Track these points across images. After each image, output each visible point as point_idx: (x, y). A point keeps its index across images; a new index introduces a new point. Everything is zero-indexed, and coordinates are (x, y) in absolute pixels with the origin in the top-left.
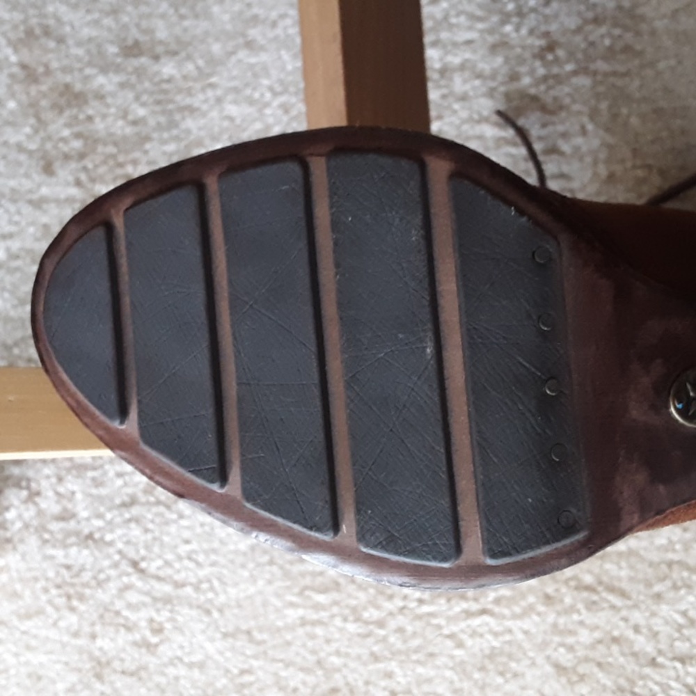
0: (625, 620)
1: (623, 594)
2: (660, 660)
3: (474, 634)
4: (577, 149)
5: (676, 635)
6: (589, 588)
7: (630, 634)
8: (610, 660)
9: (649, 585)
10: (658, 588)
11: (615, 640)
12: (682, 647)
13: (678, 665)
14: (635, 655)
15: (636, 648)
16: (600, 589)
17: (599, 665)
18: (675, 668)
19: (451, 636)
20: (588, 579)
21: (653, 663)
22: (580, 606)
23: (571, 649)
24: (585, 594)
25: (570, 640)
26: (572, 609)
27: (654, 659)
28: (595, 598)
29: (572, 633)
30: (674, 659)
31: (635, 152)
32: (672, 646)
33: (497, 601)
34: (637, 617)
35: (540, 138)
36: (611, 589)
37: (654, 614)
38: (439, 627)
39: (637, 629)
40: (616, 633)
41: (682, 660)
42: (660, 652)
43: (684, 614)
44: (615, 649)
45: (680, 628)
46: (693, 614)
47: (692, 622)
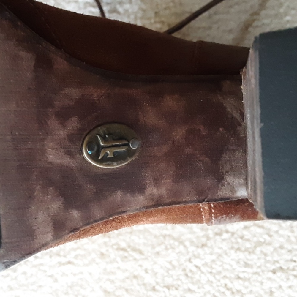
0: (141, 266)
1: (141, 252)
2: (157, 287)
3: (64, 274)
4: (126, 11)
5: (166, 274)
6: (123, 249)
7: (143, 273)
8: (132, 288)
9: (153, 247)
10: (158, 249)
11: (135, 277)
12: (169, 281)
13: (166, 290)
14: (144, 284)
15: (146, 281)
16: (129, 250)
17: (127, 290)
18: (164, 292)
19: (51, 276)
20: (123, 245)
21: (154, 289)
22: (118, 259)
23: (112, 282)
24: (121, 253)
25: (112, 277)
26: (114, 261)
27: (154, 287)
28: (126, 254)
29: (113, 273)
30: (165, 287)
31: (156, 13)
32: (163, 280)
33: (76, 257)
34: (147, 264)
35: (108, 4)
36: (134, 250)
37: (155, 263)
38: (45, 271)
39: (146, 271)
40: (136, 273)
41: (168, 287)
42: (157, 283)
43: (170, 263)
44: (135, 281)
45: (168, 270)
46: (175, 263)
47: (174, 267)
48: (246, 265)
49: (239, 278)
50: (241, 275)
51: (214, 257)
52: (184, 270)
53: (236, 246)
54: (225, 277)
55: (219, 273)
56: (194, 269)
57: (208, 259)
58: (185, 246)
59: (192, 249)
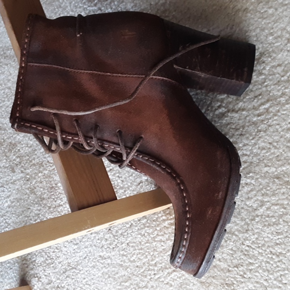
2: (230, 269)
3: (174, 280)
5: (232, 258)
8: (216, 274)
12: (235, 262)
13: (236, 269)
14: (222, 270)
15: (222, 268)
17: (213, 277)
18: (235, 270)
19: (167, 284)
21: (229, 271)
27: (228, 269)
30: (234, 267)
32: (232, 262)
37: (223, 253)
38: (163, 281)
41: (236, 266)
42: (229, 266)
43: (232, 249)
45: (232, 255)
46: (234, 249)
47: (235, 251)
48: (278, 234)
49: (277, 244)
50: (278, 242)
51: (256, 236)
52: (242, 251)
53: (267, 224)
54: (269, 246)
55: (263, 245)
56: (247, 248)
57: (253, 238)
58: (236, 235)
59: (241, 235)
